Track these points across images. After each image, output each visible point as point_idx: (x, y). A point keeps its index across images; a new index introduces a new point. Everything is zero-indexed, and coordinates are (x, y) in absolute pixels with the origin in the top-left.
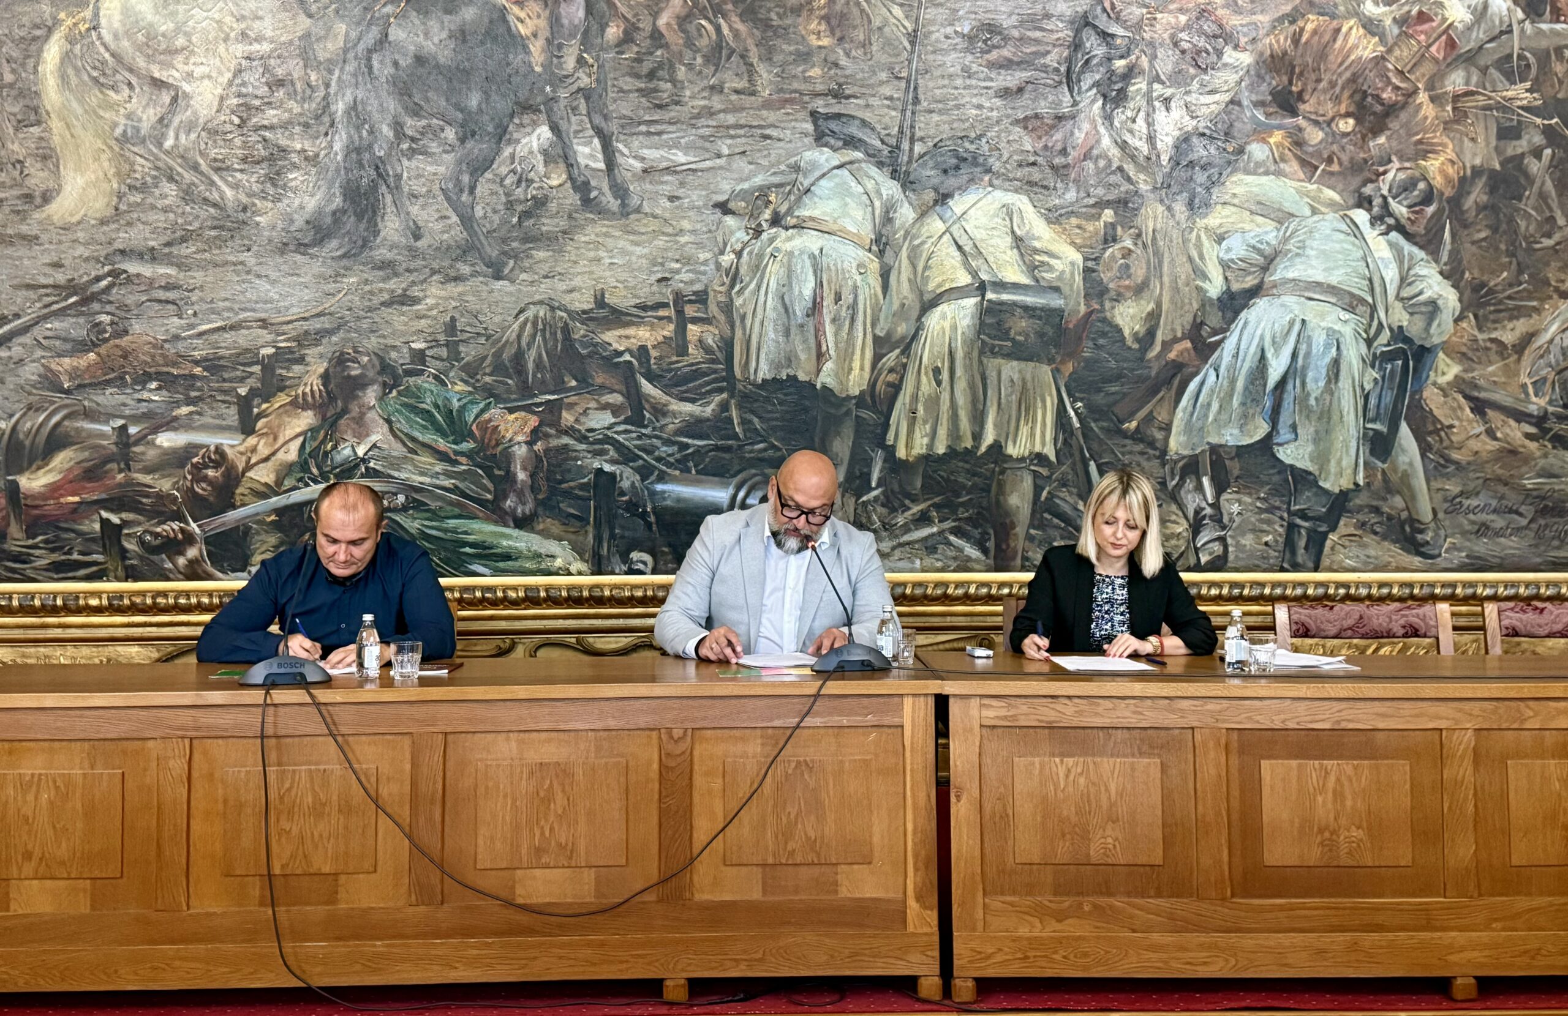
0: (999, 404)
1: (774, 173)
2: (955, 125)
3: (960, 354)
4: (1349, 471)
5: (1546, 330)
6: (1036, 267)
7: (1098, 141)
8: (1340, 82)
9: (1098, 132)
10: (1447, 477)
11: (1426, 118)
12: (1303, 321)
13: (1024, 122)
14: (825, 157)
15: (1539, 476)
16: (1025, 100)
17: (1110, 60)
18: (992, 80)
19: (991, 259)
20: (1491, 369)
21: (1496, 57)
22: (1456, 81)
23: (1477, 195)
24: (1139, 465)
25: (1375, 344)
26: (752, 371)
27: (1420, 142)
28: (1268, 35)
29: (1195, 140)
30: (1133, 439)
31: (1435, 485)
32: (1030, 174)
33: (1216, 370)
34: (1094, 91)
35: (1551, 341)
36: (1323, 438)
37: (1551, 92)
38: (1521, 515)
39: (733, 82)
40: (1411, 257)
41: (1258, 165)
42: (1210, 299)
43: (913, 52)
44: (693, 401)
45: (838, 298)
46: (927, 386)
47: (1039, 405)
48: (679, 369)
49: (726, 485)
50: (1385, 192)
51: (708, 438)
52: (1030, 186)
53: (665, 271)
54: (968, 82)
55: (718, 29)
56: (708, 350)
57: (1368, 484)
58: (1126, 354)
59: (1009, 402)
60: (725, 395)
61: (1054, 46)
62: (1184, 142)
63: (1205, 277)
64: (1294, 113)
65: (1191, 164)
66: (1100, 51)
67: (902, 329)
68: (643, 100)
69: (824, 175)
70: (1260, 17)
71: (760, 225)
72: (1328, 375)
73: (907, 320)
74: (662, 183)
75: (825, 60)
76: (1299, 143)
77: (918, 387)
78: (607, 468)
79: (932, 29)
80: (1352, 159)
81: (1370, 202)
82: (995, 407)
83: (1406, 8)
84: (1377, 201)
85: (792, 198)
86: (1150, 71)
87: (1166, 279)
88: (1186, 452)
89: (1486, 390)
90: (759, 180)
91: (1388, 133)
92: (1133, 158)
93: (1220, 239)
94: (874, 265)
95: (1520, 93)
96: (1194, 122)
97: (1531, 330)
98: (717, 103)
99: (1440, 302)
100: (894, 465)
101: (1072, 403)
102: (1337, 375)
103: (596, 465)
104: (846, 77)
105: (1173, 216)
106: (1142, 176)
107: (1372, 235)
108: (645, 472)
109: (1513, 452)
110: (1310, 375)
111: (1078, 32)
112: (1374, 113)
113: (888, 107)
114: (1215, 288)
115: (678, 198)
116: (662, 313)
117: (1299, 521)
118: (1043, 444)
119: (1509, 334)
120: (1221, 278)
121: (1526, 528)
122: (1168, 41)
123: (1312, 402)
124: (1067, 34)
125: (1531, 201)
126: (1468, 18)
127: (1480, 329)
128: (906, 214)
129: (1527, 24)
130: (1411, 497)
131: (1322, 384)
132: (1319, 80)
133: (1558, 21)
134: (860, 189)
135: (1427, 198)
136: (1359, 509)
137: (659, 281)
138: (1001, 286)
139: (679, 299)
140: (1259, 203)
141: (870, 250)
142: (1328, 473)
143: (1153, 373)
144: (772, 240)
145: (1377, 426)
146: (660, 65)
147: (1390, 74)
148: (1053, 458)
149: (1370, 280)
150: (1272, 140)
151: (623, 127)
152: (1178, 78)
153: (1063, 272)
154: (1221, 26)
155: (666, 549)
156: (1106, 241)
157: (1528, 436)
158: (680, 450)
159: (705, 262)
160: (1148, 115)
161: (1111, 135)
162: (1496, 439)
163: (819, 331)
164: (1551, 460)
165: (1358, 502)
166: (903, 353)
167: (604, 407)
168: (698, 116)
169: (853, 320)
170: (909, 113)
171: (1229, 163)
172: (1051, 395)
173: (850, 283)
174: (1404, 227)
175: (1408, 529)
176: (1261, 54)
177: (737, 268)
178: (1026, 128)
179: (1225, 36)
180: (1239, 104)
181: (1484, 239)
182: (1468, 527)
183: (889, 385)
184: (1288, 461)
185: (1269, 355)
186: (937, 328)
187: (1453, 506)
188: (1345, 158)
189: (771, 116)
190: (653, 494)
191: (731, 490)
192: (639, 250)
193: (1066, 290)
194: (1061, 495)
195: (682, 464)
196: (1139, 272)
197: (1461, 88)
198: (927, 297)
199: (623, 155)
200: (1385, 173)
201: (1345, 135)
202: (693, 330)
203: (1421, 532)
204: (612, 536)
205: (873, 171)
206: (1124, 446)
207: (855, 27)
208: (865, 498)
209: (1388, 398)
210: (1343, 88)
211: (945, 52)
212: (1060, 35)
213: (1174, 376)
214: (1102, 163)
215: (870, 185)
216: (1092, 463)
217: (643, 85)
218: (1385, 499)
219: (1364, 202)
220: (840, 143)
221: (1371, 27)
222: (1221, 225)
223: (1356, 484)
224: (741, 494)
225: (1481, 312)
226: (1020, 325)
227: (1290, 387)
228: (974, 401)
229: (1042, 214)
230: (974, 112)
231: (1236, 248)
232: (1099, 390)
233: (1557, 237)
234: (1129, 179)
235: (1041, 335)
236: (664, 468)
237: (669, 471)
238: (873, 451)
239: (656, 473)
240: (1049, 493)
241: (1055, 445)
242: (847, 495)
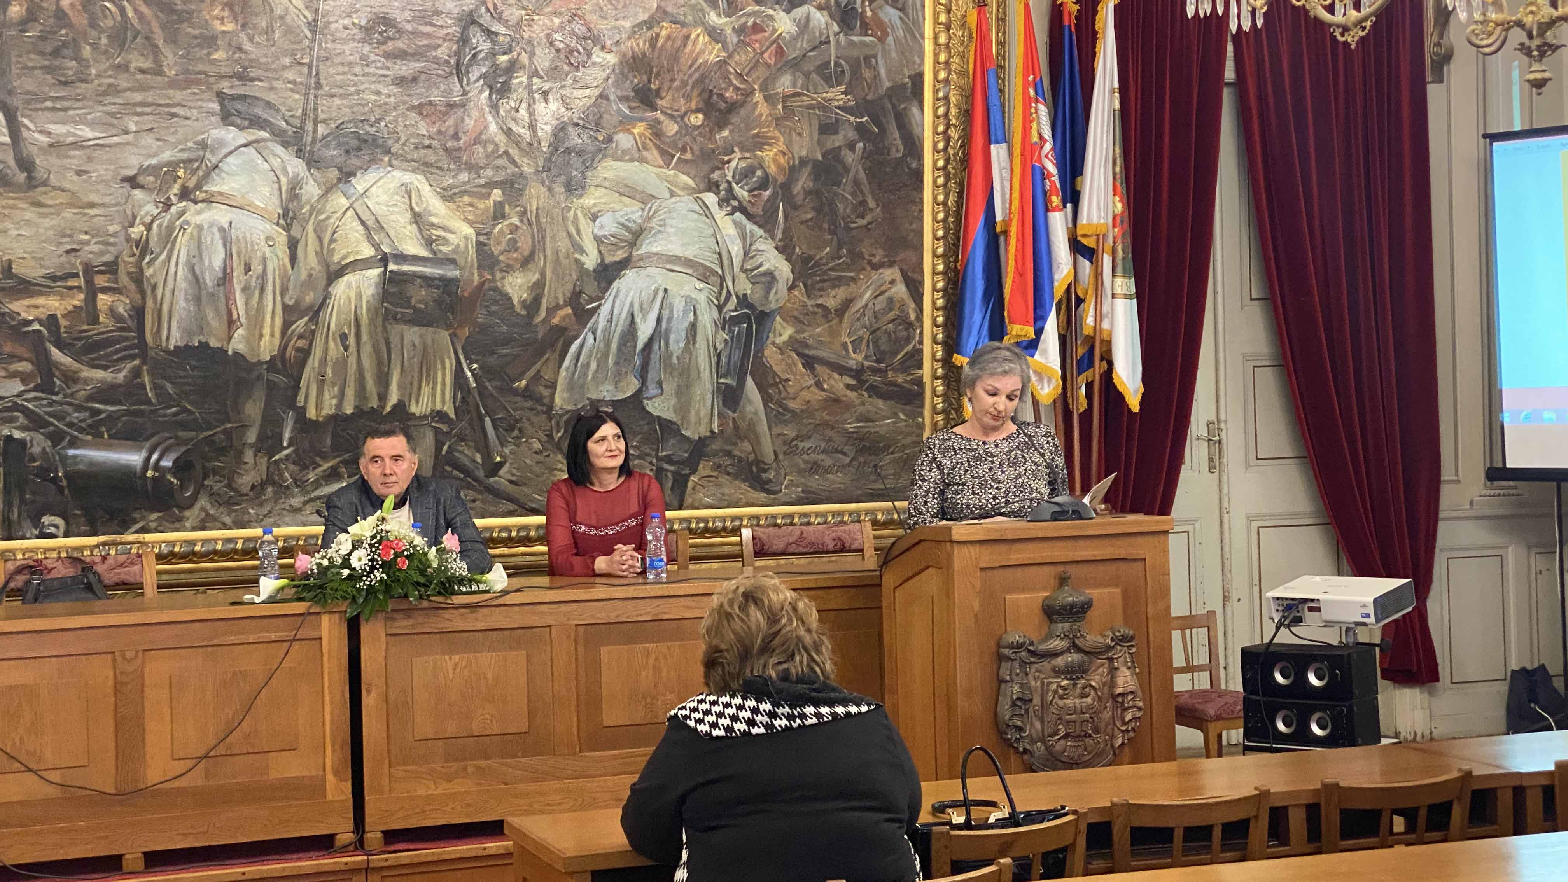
0: (402, 366)
1: (182, 150)
2: (355, 109)
3: (365, 320)
4: (705, 421)
5: (861, 296)
6: (434, 241)
7: (486, 128)
8: (690, 82)
9: (486, 119)
10: (785, 423)
11: (761, 115)
12: (666, 289)
13: (419, 109)
14: (232, 136)
15: (859, 421)
16: (419, 89)
17: (495, 55)
18: (388, 69)
19: (392, 233)
20: (818, 330)
21: (818, 63)
22: (785, 84)
23: (803, 182)
24: (529, 420)
25: (725, 310)
26: (164, 338)
27: (757, 135)
28: (629, 38)
29: (570, 129)
30: (524, 396)
31: (776, 430)
32: (426, 156)
33: (594, 333)
34: (481, 82)
35: (867, 305)
36: (683, 392)
37: (863, 94)
38: (845, 454)
39: (138, 61)
40: (752, 235)
41: (624, 152)
42: (587, 270)
43: (313, 40)
44: (105, 368)
45: (248, 269)
46: (334, 349)
47: (439, 367)
48: (91, 337)
49: (139, 449)
50: (730, 178)
51: (120, 403)
52: (425, 167)
53: (73, 242)
54: (367, 70)
55: (122, 11)
56: (118, 318)
57: (721, 432)
58: (514, 320)
59: (411, 365)
60: (137, 362)
61: (445, 40)
62: (560, 130)
63: (582, 251)
64: (654, 108)
65: (568, 151)
66: (485, 46)
67: (310, 298)
68: (48, 77)
69: (231, 153)
70: (623, 23)
71: (169, 198)
72: (687, 337)
73: (314, 289)
74: (69, 157)
75: (230, 44)
76: (657, 132)
77: (326, 351)
78: (17, 434)
79: (331, 19)
80: (701, 149)
81: (718, 187)
82: (399, 369)
83: (743, 20)
84: (723, 186)
85: (201, 173)
86: (530, 66)
87: (549, 252)
88: (569, 408)
89: (816, 348)
90: (167, 155)
91: (731, 127)
92: (517, 144)
93: (594, 218)
94: (282, 238)
95: (837, 95)
96: (570, 114)
97: (849, 297)
98: (123, 82)
99: (776, 273)
100: (304, 424)
101: (468, 365)
102: (694, 336)
103: (6, 432)
104: (251, 61)
105: (553, 196)
106: (526, 160)
107: (719, 214)
108: (56, 438)
109: (837, 401)
110: (672, 337)
111: (465, 29)
112: (720, 110)
113: (292, 90)
114: (590, 261)
115: (86, 172)
116: (71, 283)
117: (666, 466)
118: (443, 402)
119: (832, 299)
120: (596, 252)
121: (849, 465)
122: (545, 40)
123: (675, 360)
124: (455, 30)
125: (849, 188)
126: (794, 29)
127: (809, 297)
128: (311, 190)
129: (842, 37)
130: (756, 441)
131: (682, 345)
132: (673, 80)
133: (867, 35)
134: (266, 166)
135: (764, 184)
136: (715, 454)
137: (68, 252)
138: (401, 258)
139: (89, 270)
140: (627, 186)
141: (278, 224)
142: (689, 422)
143: (540, 336)
144: (182, 213)
145: (728, 381)
146: (65, 45)
147: (732, 77)
148: (452, 415)
149: (720, 254)
150: (636, 131)
151: (28, 102)
152: (554, 73)
153: (458, 245)
154: (589, 29)
155: (79, 512)
156: (495, 218)
157: (848, 387)
158: (92, 416)
159: (115, 235)
160: (529, 105)
161: (497, 123)
162: (823, 390)
163: (229, 299)
164: (868, 406)
165: (714, 447)
166: (311, 320)
167: (12, 375)
168: (104, 94)
169: (262, 289)
170: (312, 97)
171: (600, 150)
172: (449, 358)
173: (259, 254)
174: (745, 208)
175: (754, 469)
176: (624, 55)
177: (147, 240)
178: (421, 114)
179: (593, 38)
180: (607, 99)
181: (811, 219)
182: (803, 466)
183: (299, 350)
184: (656, 413)
185: (638, 320)
186: (343, 297)
187: (790, 447)
188: (696, 148)
189: (179, 95)
190: (64, 459)
191: (144, 454)
192: (47, 222)
193: (461, 262)
194: (460, 448)
195: (94, 430)
196: (525, 244)
197: (789, 90)
198: (333, 268)
199: (29, 129)
200: (729, 162)
201: (696, 128)
202: (103, 299)
203: (765, 471)
204: (23, 501)
205: (279, 150)
206: (515, 403)
207: (257, 15)
208: (277, 457)
209: (737, 356)
210: (693, 88)
211: (345, 41)
212: (450, 30)
213: (557, 340)
214: (490, 148)
215: (276, 162)
216: (487, 419)
217: (47, 63)
218: (735, 444)
219: (713, 186)
220: (246, 123)
221: (715, 35)
222: (594, 205)
223: (712, 432)
224: (155, 457)
225: (809, 282)
226: (419, 295)
227: (656, 347)
228: (379, 363)
229: (439, 193)
230: (373, 97)
231: (608, 225)
232: (493, 353)
233: (868, 218)
234: (514, 162)
235: (438, 302)
236: (76, 433)
237: (80, 436)
238: (284, 412)
239: (68, 438)
240: (449, 447)
241: (454, 403)
242: (260, 454)
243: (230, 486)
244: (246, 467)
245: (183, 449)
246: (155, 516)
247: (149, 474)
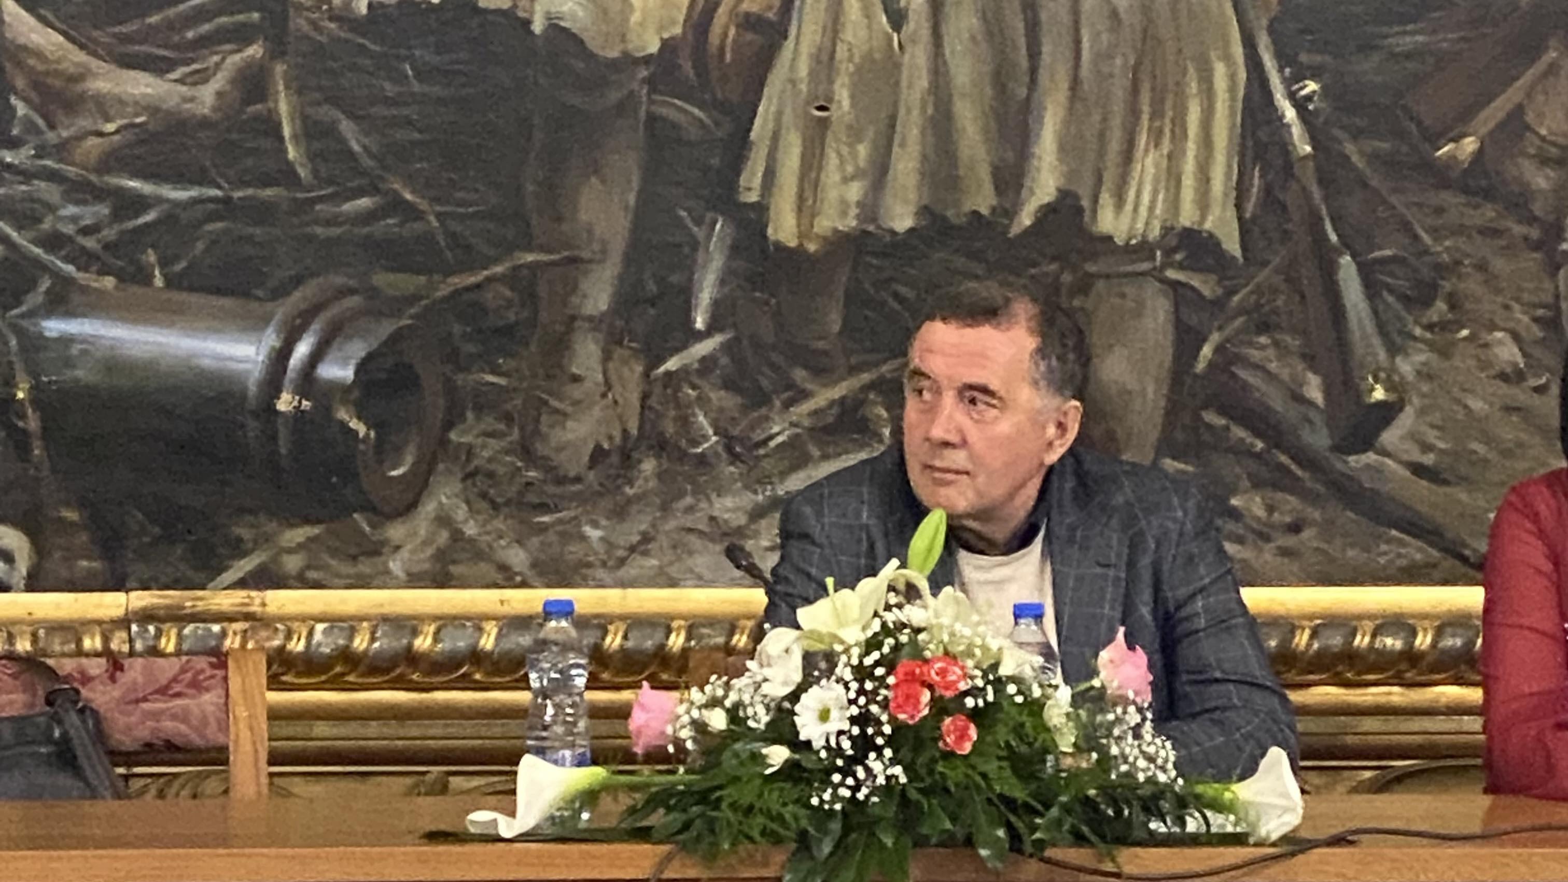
0: (1075, 83)
24: (1482, 267)
30: (1466, 191)
44: (159, 67)
46: (861, 27)
47: (1193, 87)
49: (257, 325)
51: (202, 180)
59: (1103, 78)
60: (255, 51)
101: (1288, 82)
108: (12, 281)
118: (1203, 204)
148: (1232, 245)
155: (71, 515)
158: (117, 215)
172: (1227, 58)
183: (750, 23)
190: (34, 347)
191: (271, 339)
194: (1255, 355)
195: (123, 259)
206: (1439, 211)
208: (672, 364)
216: (1346, 260)
224: (302, 349)
232: (1366, 48)
236: (70, 269)
237: (82, 277)
238: (698, 222)
239: (45, 284)
240: (1219, 349)
241: (1239, 206)
242: (618, 352)
243: (526, 451)
244: (576, 392)
245: (387, 328)
246: (298, 534)
247: (285, 403)
